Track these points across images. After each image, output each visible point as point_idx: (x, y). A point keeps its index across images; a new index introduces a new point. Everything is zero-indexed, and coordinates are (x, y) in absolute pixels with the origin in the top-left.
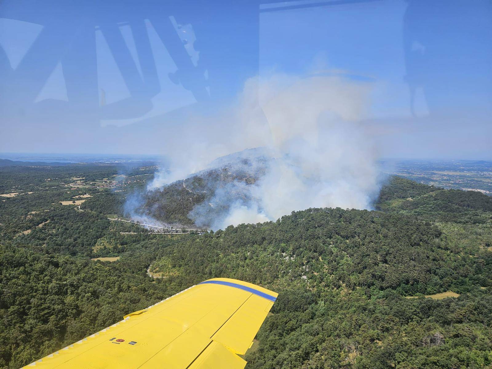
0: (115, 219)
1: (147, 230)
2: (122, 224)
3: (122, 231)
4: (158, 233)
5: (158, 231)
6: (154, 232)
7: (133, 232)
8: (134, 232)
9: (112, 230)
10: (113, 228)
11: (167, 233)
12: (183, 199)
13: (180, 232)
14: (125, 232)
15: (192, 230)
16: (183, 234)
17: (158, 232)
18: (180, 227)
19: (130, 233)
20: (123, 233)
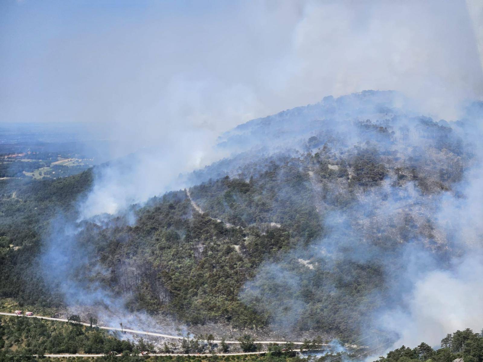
0: (10, 312)
1: (129, 347)
2: (42, 327)
3: (50, 348)
4: (168, 355)
5: (167, 348)
6: (155, 352)
7: (86, 353)
8: (89, 352)
9: (14, 348)
10: (17, 341)
11: (194, 352)
12: (212, 249)
13: (235, 350)
14: (59, 352)
15: (275, 344)
16: (246, 356)
17: (168, 351)
18: (228, 333)
19: (77, 355)
20: (52, 356)
